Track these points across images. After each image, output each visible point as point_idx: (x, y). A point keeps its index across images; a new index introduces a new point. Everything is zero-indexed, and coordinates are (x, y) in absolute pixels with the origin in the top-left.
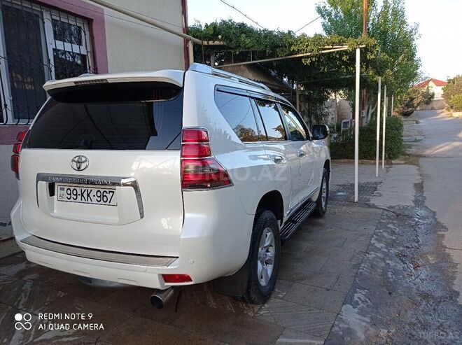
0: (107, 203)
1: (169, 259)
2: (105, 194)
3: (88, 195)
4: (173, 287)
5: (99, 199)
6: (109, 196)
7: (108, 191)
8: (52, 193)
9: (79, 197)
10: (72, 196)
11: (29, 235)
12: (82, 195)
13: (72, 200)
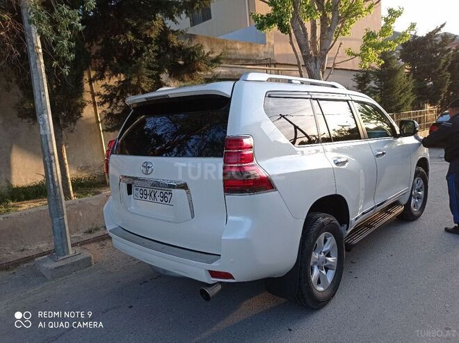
0: (167, 203)
1: (216, 256)
2: (166, 195)
3: (155, 196)
4: (220, 283)
5: (162, 199)
6: (169, 197)
7: (168, 192)
8: (130, 192)
9: (148, 196)
10: (144, 196)
11: (117, 226)
12: (150, 195)
13: (143, 199)
